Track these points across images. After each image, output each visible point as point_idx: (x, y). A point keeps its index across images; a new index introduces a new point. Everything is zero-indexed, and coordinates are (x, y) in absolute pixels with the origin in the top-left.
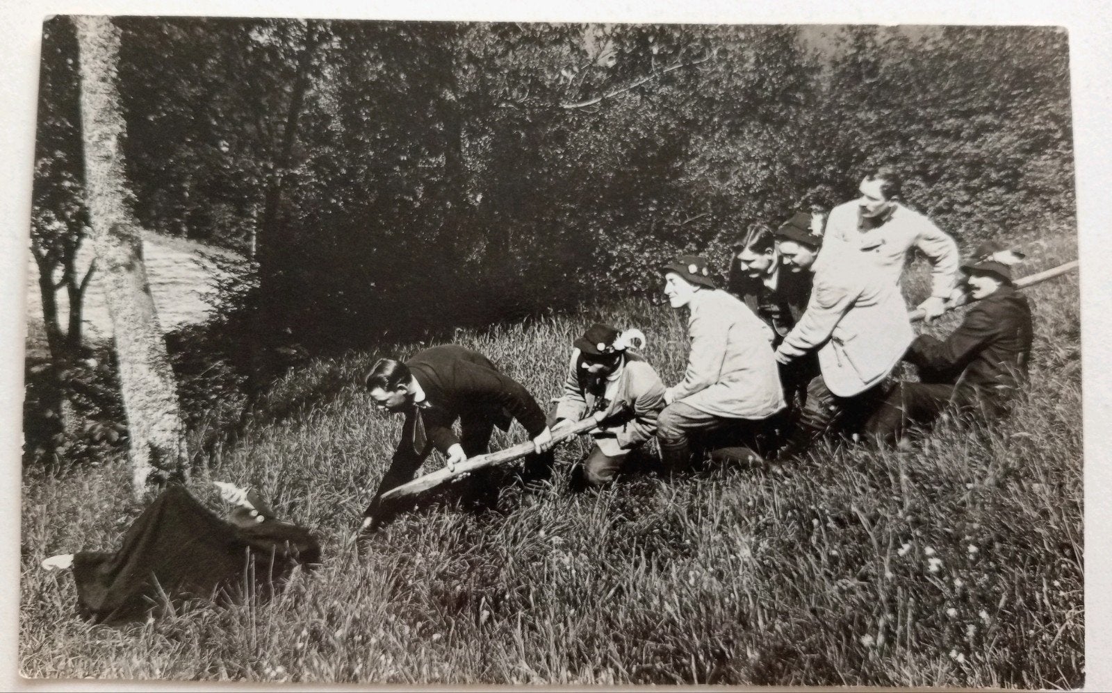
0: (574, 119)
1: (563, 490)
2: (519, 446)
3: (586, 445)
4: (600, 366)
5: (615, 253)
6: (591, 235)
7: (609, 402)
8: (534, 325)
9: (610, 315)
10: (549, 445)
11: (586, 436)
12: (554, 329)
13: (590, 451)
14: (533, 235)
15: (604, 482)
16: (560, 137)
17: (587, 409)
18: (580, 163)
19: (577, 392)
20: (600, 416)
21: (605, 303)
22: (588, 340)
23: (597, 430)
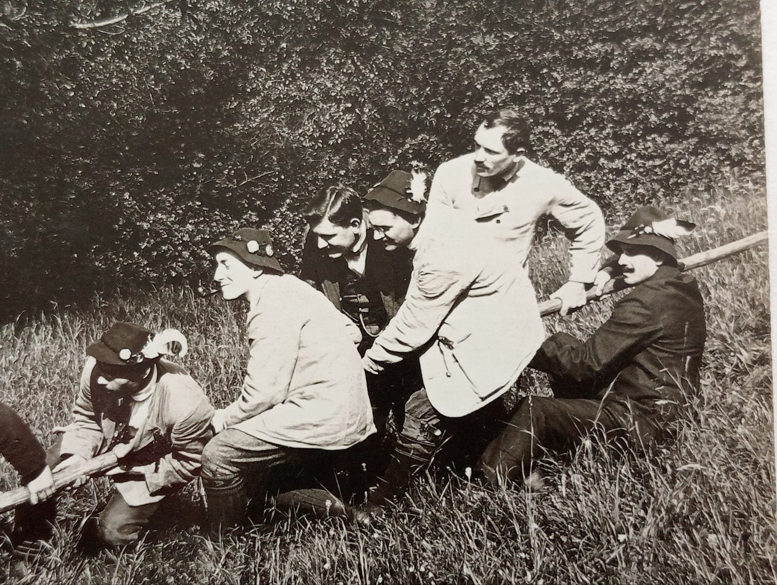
0: (89, 43)
1: (68, 554)
2: (7, 494)
3: (102, 491)
4: (123, 381)
5: (146, 226)
6: (112, 200)
7: (136, 430)
8: (31, 325)
9: (138, 310)
10: (49, 492)
11: (101, 480)
12: (60, 331)
13: (108, 499)
14: (32, 200)
15: (125, 541)
16: (70, 68)
17: (105, 440)
18: (98, 103)
19: (90, 417)
20: (122, 450)
21: (132, 294)
22: (107, 345)
23: (117, 470)
